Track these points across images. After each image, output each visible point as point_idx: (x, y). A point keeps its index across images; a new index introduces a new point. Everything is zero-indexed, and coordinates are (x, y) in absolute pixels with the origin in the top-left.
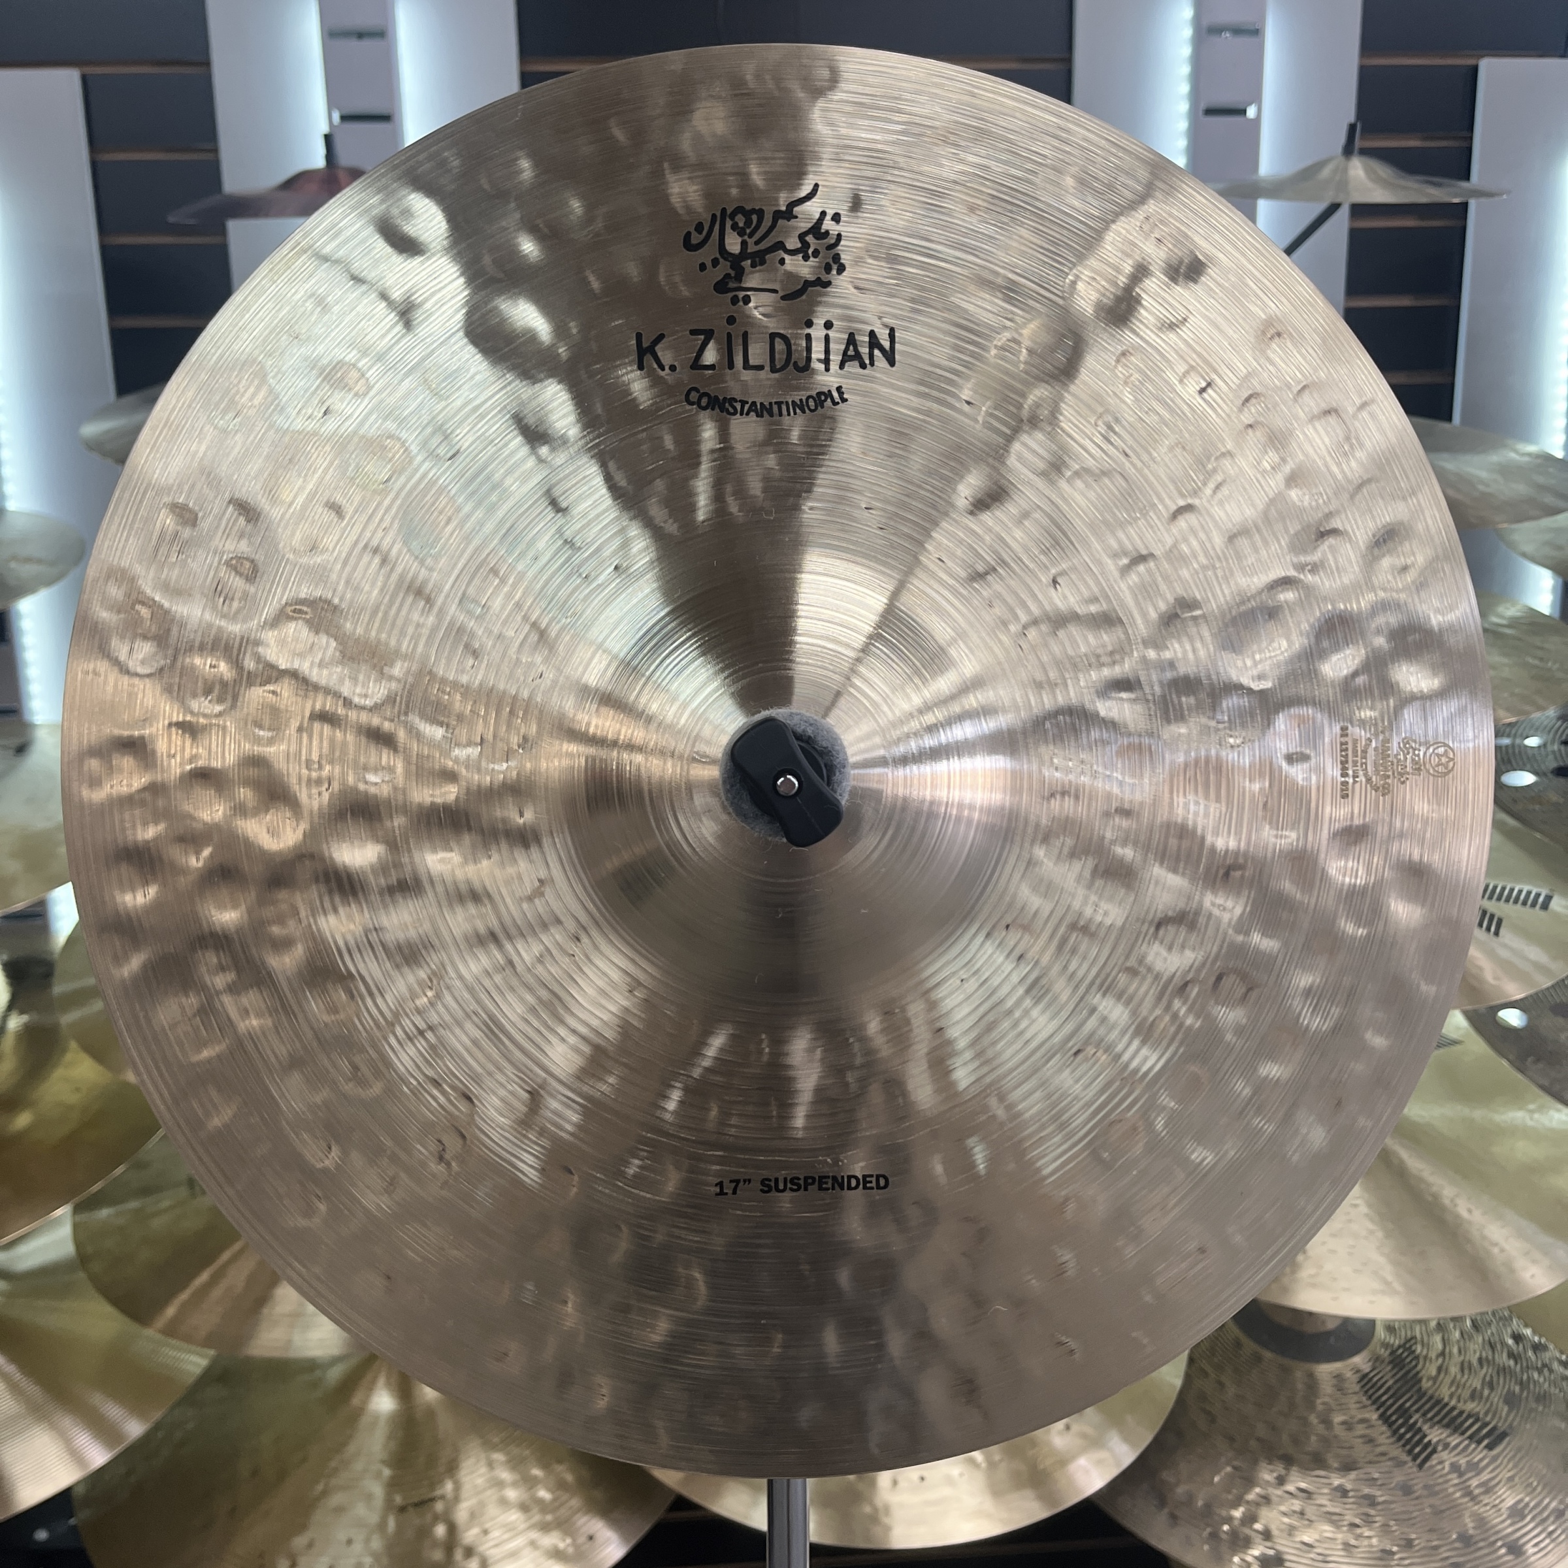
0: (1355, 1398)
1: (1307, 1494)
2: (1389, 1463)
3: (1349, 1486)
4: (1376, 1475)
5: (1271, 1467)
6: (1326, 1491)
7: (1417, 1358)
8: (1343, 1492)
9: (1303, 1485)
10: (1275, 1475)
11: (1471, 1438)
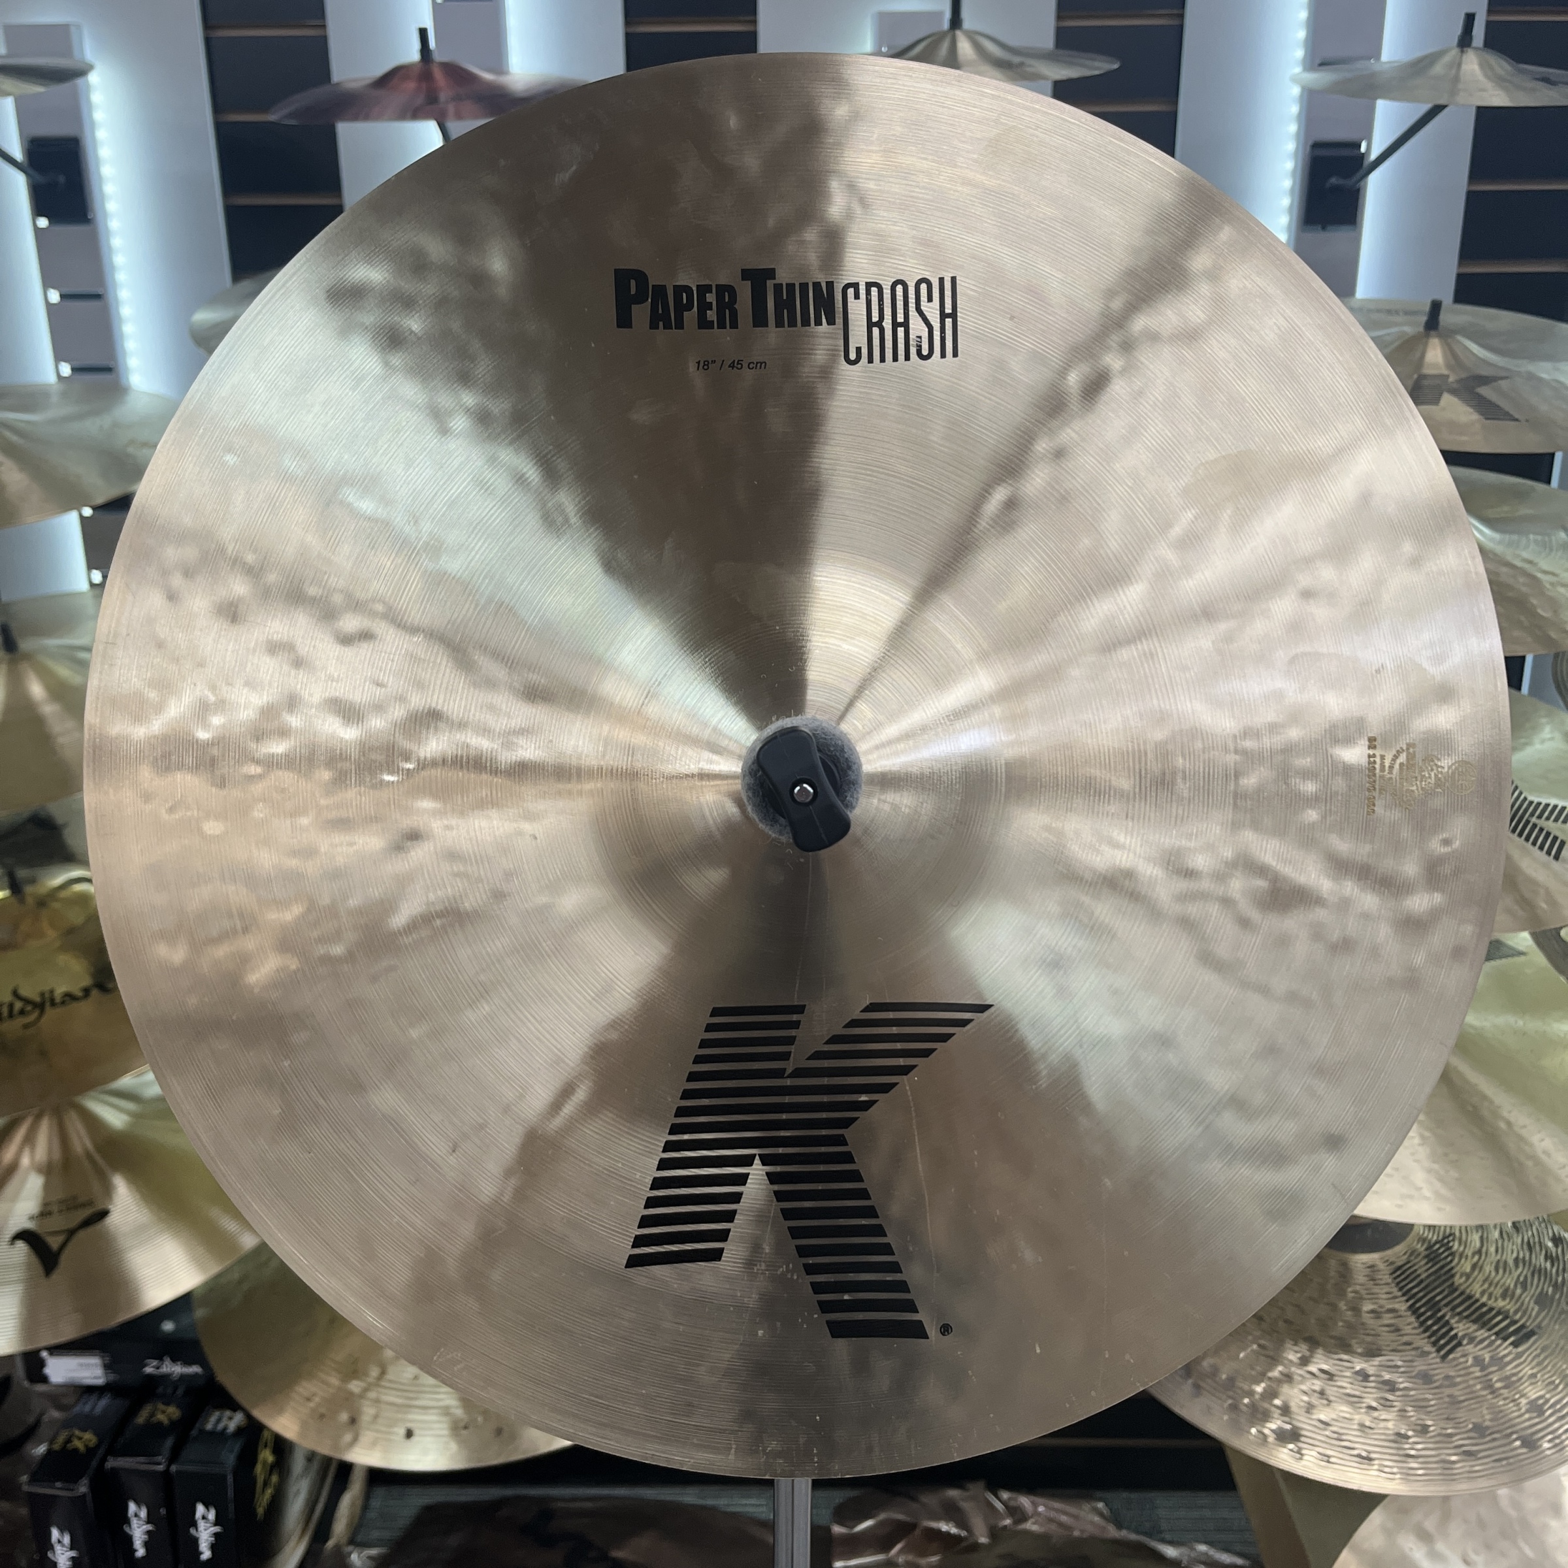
0: (1386, 1289)
1: (1330, 1376)
2: (1413, 1353)
3: (1371, 1371)
4: (1400, 1363)
5: (1296, 1348)
6: (1348, 1374)
7: (1453, 1254)
8: (1364, 1376)
9: (1325, 1367)
10: (1299, 1355)
11: (1497, 1334)
